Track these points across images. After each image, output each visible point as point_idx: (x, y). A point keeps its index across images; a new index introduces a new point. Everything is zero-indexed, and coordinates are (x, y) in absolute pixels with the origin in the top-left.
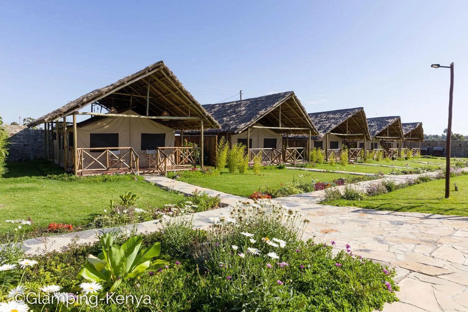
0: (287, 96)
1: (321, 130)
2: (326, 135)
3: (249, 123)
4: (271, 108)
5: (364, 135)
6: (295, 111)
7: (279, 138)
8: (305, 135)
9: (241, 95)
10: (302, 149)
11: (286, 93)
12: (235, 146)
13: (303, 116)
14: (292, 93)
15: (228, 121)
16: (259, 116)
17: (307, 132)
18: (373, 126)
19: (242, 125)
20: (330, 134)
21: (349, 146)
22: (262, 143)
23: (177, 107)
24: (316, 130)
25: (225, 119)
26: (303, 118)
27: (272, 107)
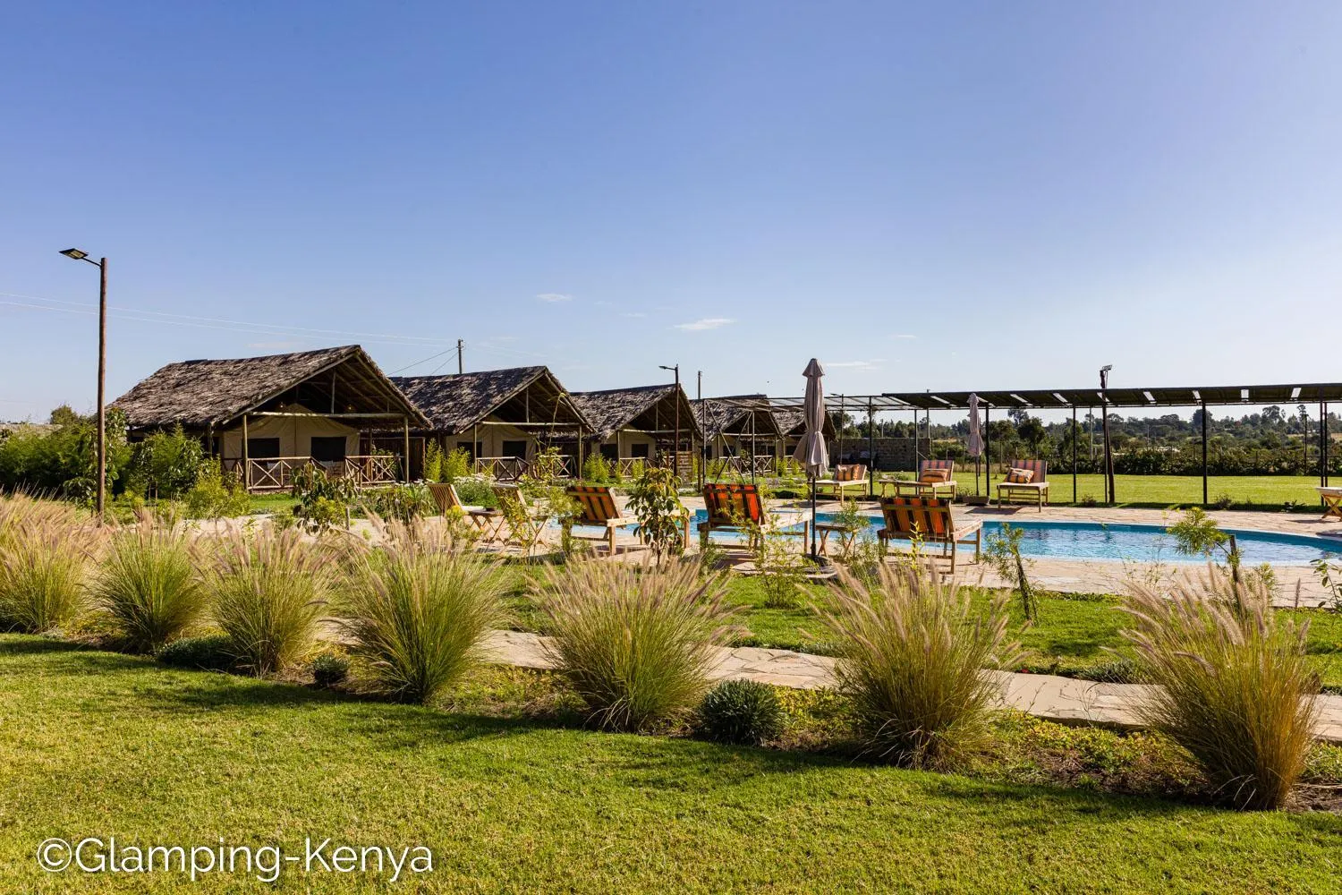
0: (536, 374)
2: (615, 432)
3: (475, 417)
4: (511, 393)
8: (570, 434)
9: (460, 351)
10: (567, 458)
11: (535, 368)
12: (453, 454)
14: (545, 370)
15: (440, 413)
16: (491, 406)
19: (465, 421)
20: (622, 431)
22: (500, 449)
23: (367, 399)
24: (589, 426)
25: (434, 408)
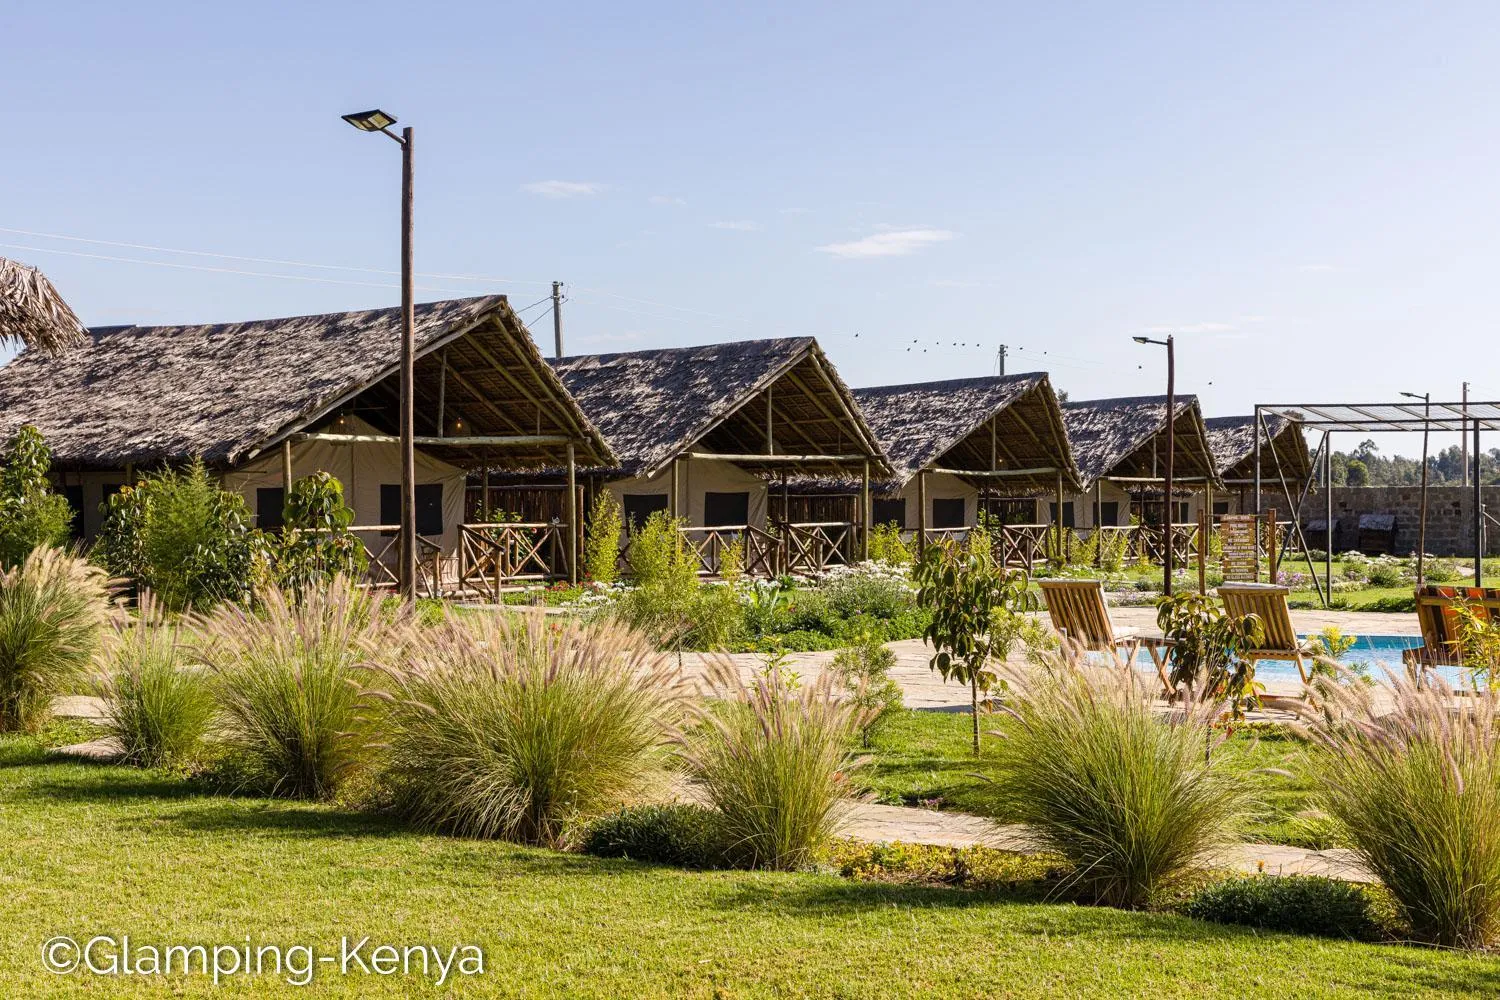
0: (794, 353)
1: (901, 457)
2: (919, 474)
3: (677, 444)
4: (746, 394)
5: (1056, 474)
6: (818, 397)
7: (757, 490)
8: (848, 480)
11: (790, 342)
13: (843, 414)
14: (811, 344)
16: (710, 420)
17: (855, 467)
18: (1099, 433)
19: (659, 452)
20: (931, 471)
21: (1002, 513)
24: (884, 462)
26: (842, 422)
27: (747, 390)
